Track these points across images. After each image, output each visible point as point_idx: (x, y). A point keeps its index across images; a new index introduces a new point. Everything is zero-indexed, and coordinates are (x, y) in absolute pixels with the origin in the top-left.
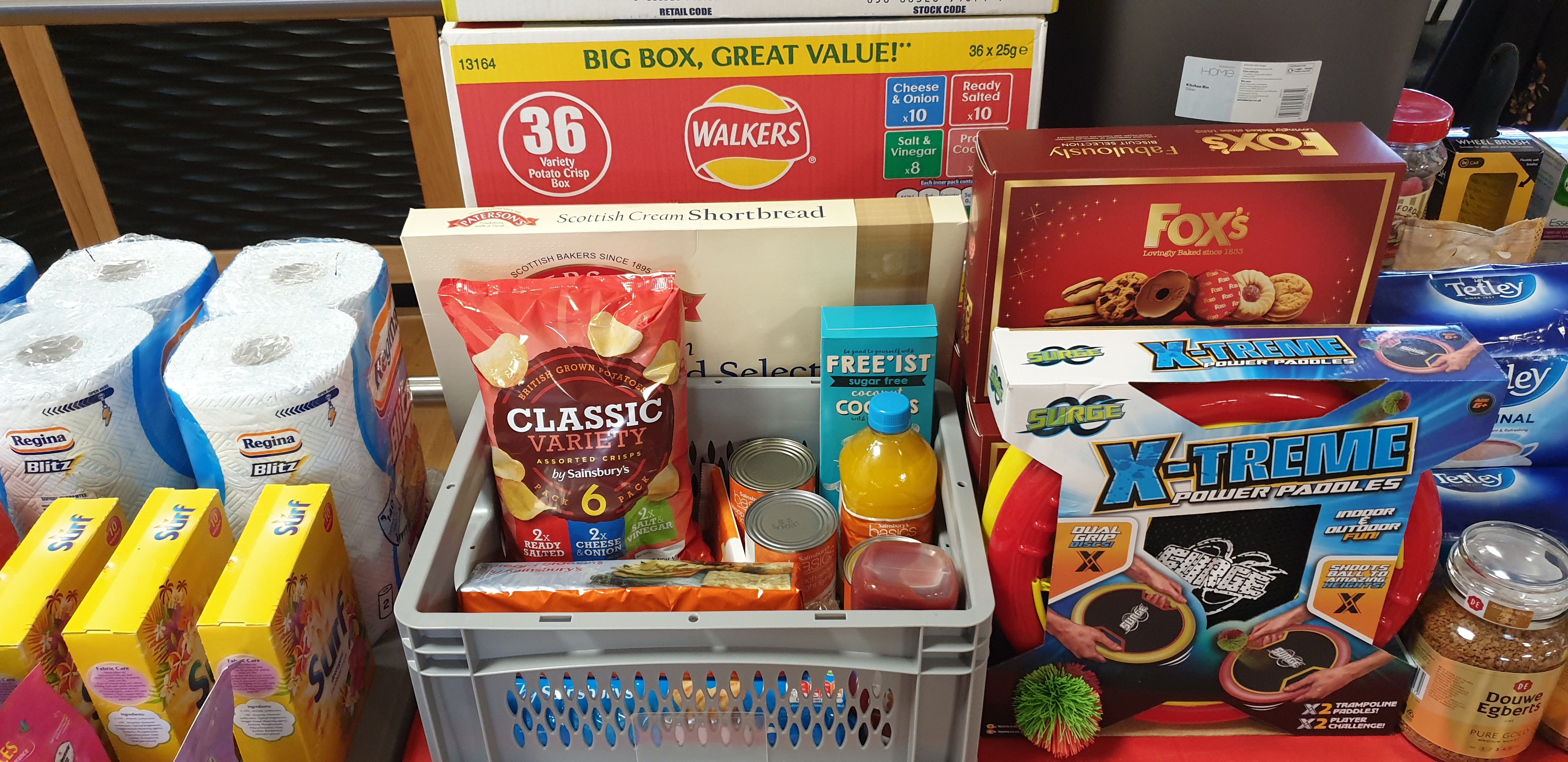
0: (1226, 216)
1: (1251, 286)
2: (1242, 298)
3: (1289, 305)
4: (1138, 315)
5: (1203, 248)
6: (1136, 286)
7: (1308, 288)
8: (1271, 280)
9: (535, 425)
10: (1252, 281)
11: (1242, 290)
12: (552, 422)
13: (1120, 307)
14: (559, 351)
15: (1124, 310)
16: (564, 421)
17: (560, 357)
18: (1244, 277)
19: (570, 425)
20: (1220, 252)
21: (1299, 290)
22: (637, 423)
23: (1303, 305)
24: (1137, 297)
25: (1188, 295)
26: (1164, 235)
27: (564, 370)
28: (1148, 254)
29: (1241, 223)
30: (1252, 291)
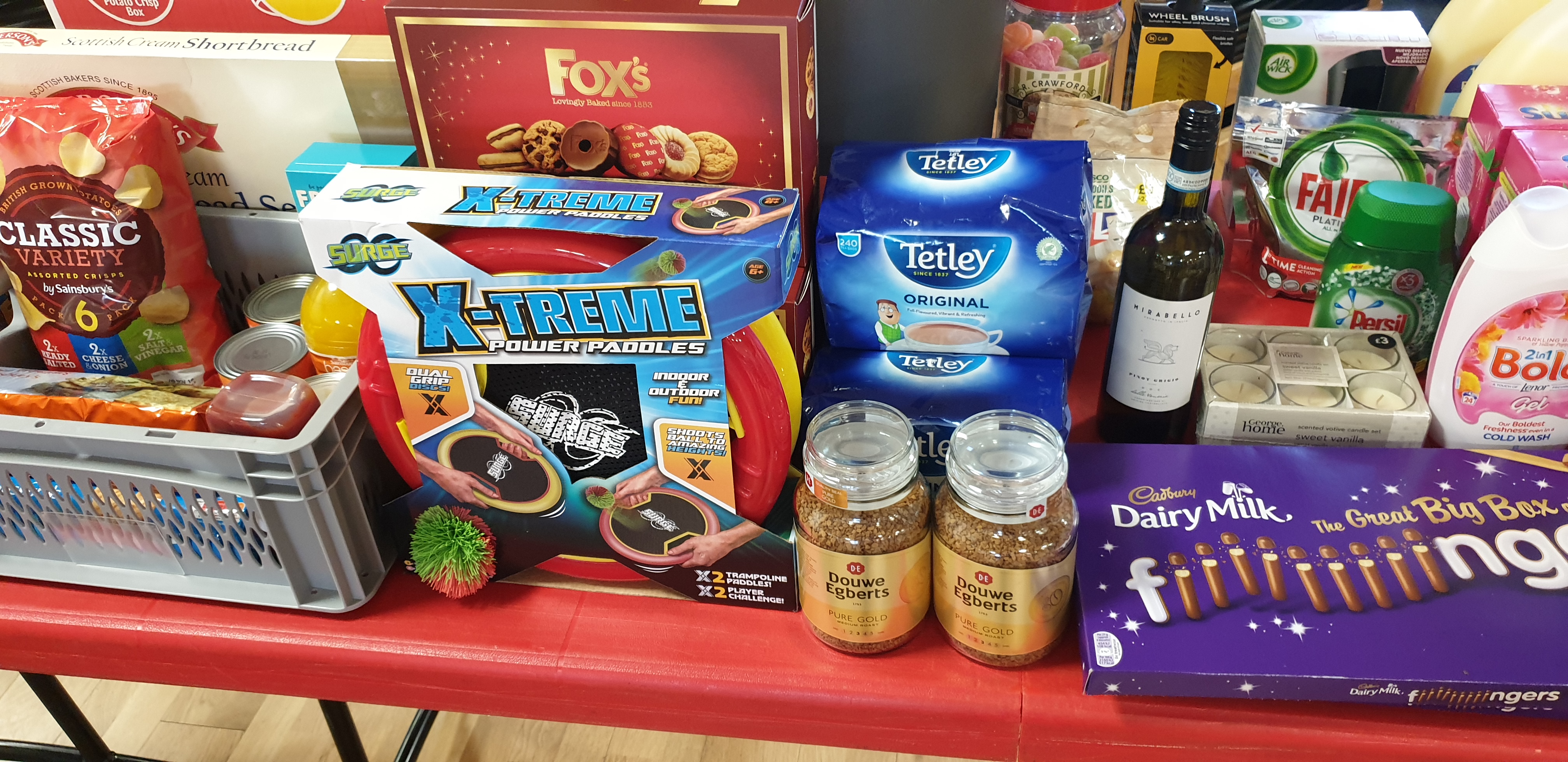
0: (624, 65)
1: (672, 143)
2: (666, 156)
3: (717, 166)
4: (567, 166)
5: (611, 99)
6: (556, 135)
7: (730, 148)
8: (690, 138)
9: (18, 239)
10: (671, 139)
11: (664, 147)
12: (32, 237)
13: (547, 156)
14: (37, 168)
15: (552, 160)
16: (42, 237)
17: (37, 174)
18: (663, 132)
19: (48, 241)
20: (629, 105)
21: (723, 151)
22: (112, 244)
23: (732, 167)
24: (560, 147)
25: (611, 148)
26: (567, 83)
27: (39, 187)
28: (558, 102)
29: (642, 74)
30: (674, 148)
